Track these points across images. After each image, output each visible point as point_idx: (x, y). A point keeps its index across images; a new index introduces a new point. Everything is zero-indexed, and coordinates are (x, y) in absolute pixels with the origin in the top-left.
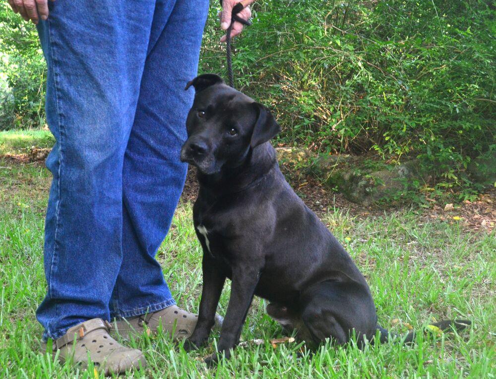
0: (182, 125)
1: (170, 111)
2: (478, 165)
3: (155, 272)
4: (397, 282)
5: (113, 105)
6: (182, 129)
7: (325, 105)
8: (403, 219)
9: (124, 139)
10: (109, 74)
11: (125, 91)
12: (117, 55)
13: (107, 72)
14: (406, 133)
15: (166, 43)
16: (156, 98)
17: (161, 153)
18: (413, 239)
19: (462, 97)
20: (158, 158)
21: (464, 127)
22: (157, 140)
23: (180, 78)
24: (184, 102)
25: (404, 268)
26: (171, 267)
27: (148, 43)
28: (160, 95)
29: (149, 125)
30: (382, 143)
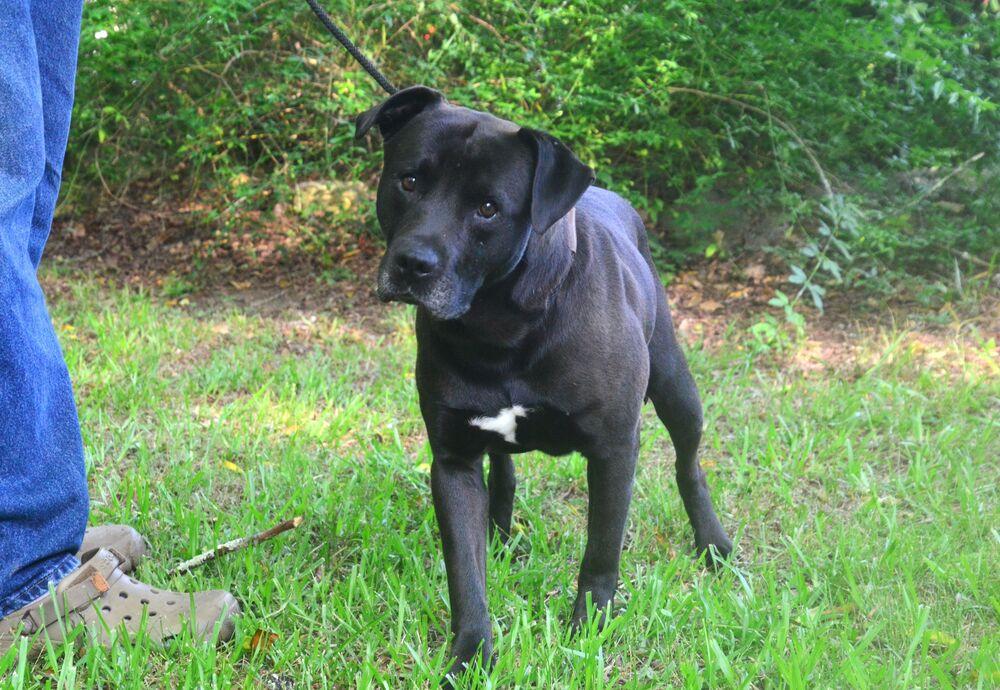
2: (676, 215)
19: (647, 84)
21: (650, 143)
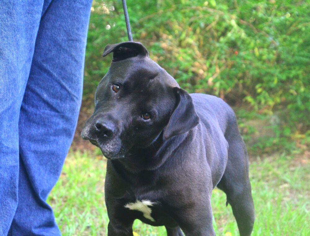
0: (73, 81)
1: (62, 68)
3: (47, 214)
4: (271, 222)
5: (10, 62)
6: (73, 85)
7: (202, 61)
8: (275, 164)
9: (19, 92)
10: (7, 33)
11: (22, 48)
12: (15, 16)
13: (5, 31)
14: (277, 85)
15: (59, 5)
16: (49, 56)
17: (54, 106)
18: (285, 182)
20: (50, 110)
22: (50, 94)
23: (72, 38)
24: (76, 61)
25: (278, 209)
26: (62, 211)
27: (43, 4)
28: (54, 52)
29: (43, 80)
30: (255, 95)
